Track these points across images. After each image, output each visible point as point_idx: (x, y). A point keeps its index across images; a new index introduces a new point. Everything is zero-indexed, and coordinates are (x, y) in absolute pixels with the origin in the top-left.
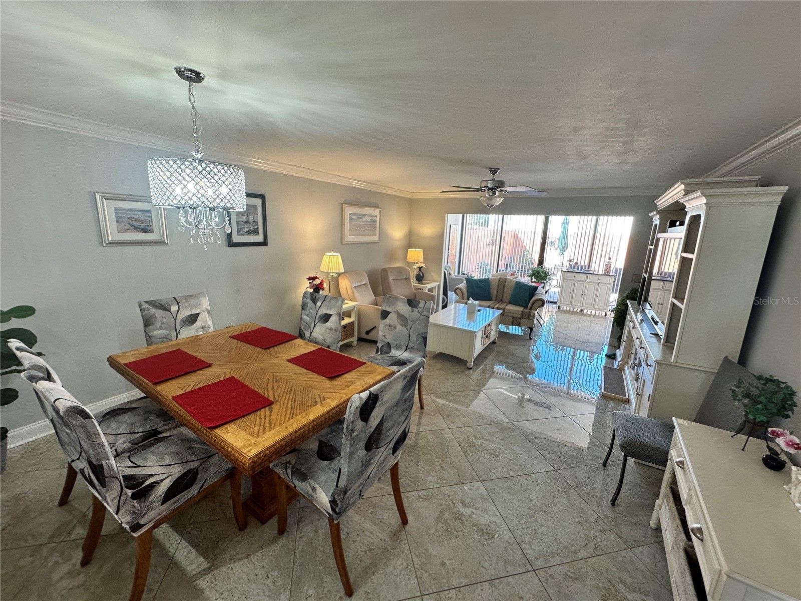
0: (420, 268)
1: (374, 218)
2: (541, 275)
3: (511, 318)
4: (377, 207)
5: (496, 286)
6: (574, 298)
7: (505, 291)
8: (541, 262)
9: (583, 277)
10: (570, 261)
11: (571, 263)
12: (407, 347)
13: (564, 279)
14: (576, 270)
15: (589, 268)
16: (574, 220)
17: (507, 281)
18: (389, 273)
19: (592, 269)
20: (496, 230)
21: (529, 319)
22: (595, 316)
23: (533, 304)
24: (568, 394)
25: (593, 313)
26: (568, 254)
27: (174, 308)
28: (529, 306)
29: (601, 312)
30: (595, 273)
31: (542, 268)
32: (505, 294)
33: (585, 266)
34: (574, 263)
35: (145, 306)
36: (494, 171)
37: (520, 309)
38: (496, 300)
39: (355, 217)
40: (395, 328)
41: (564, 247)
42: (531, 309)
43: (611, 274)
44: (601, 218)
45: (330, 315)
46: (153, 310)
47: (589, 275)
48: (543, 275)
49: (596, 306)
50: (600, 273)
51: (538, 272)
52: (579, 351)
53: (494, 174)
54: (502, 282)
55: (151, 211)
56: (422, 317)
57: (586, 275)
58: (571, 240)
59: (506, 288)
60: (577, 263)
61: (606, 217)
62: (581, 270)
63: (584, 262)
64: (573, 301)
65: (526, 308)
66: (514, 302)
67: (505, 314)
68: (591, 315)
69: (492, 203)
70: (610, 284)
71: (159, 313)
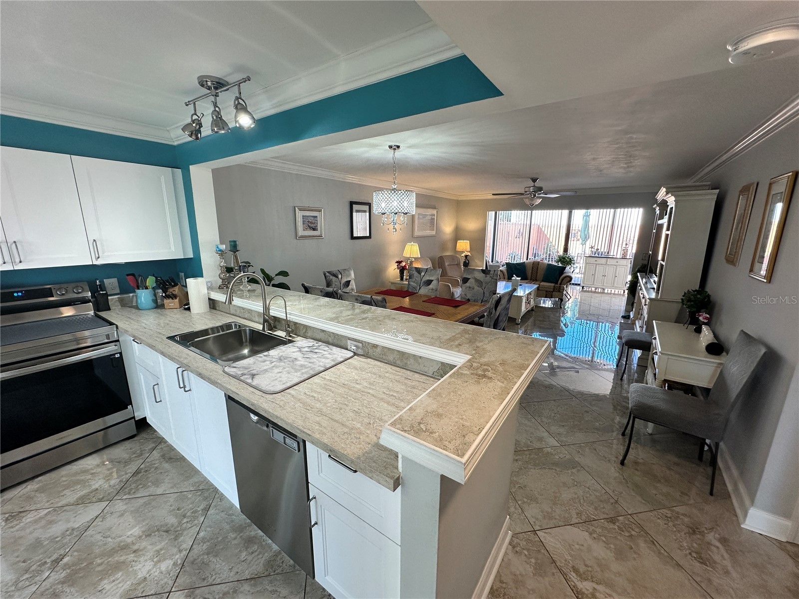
0: (466, 256)
1: (433, 217)
2: (566, 260)
3: (545, 292)
4: (434, 208)
5: (531, 269)
6: (596, 279)
7: (539, 271)
8: (566, 250)
9: (604, 261)
10: (592, 248)
11: (593, 250)
12: (482, 301)
13: (586, 263)
14: (597, 255)
15: (608, 253)
16: (594, 213)
17: (540, 264)
18: (445, 260)
19: (612, 254)
20: (525, 224)
21: (559, 291)
22: (614, 294)
23: (562, 280)
24: (592, 361)
25: (613, 292)
26: (588, 244)
27: (340, 276)
28: (559, 282)
29: (620, 291)
30: (614, 257)
31: (567, 254)
32: (538, 274)
33: (605, 253)
34: (595, 249)
35: (327, 274)
36: (534, 180)
37: (553, 285)
38: (531, 279)
39: (421, 217)
40: (473, 289)
41: (586, 237)
42: (561, 284)
43: (628, 257)
44: (618, 210)
45: (432, 281)
46: (331, 277)
47: (609, 259)
48: (568, 260)
49: (615, 285)
50: (618, 257)
51: (564, 258)
52: (601, 324)
53: (534, 182)
54: (536, 265)
55: (317, 217)
56: (493, 280)
57: (606, 259)
58: (592, 232)
59: (539, 269)
60: (597, 250)
61: (622, 210)
62: (601, 255)
63: (603, 249)
64: (595, 282)
65: (557, 283)
66: (545, 279)
67: (540, 289)
68: (611, 293)
69: (533, 203)
70: (627, 266)
71: (334, 278)
